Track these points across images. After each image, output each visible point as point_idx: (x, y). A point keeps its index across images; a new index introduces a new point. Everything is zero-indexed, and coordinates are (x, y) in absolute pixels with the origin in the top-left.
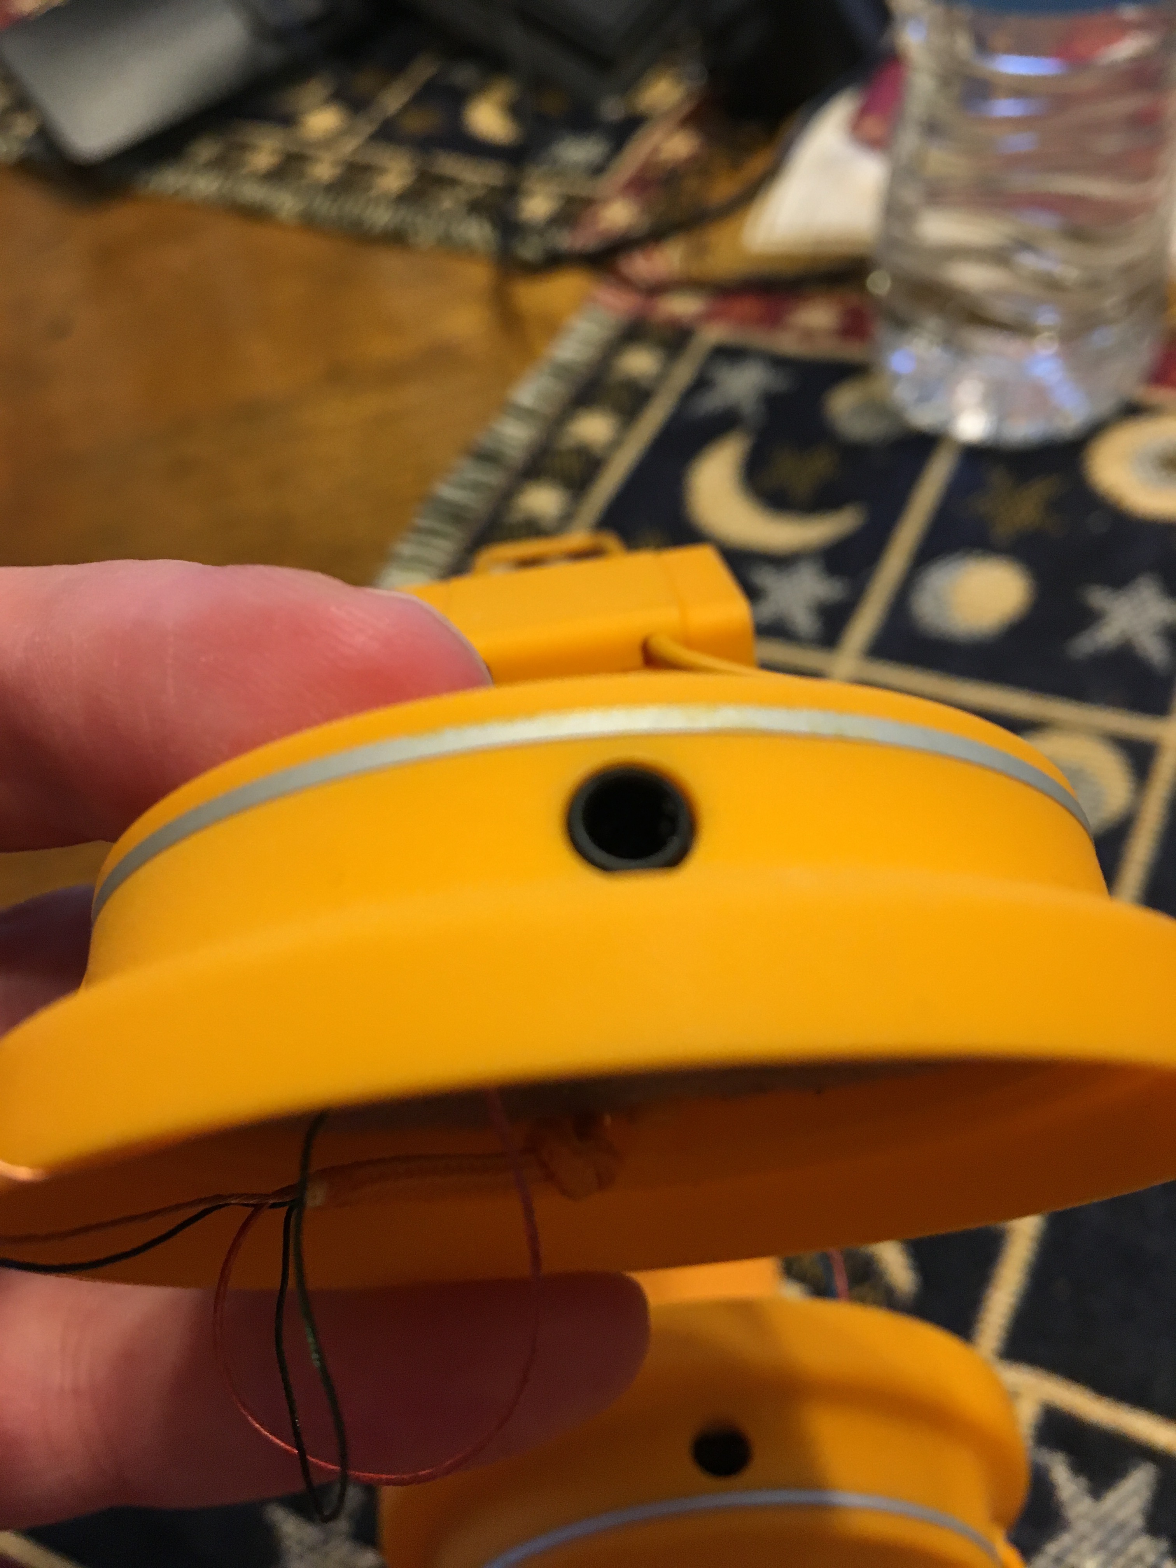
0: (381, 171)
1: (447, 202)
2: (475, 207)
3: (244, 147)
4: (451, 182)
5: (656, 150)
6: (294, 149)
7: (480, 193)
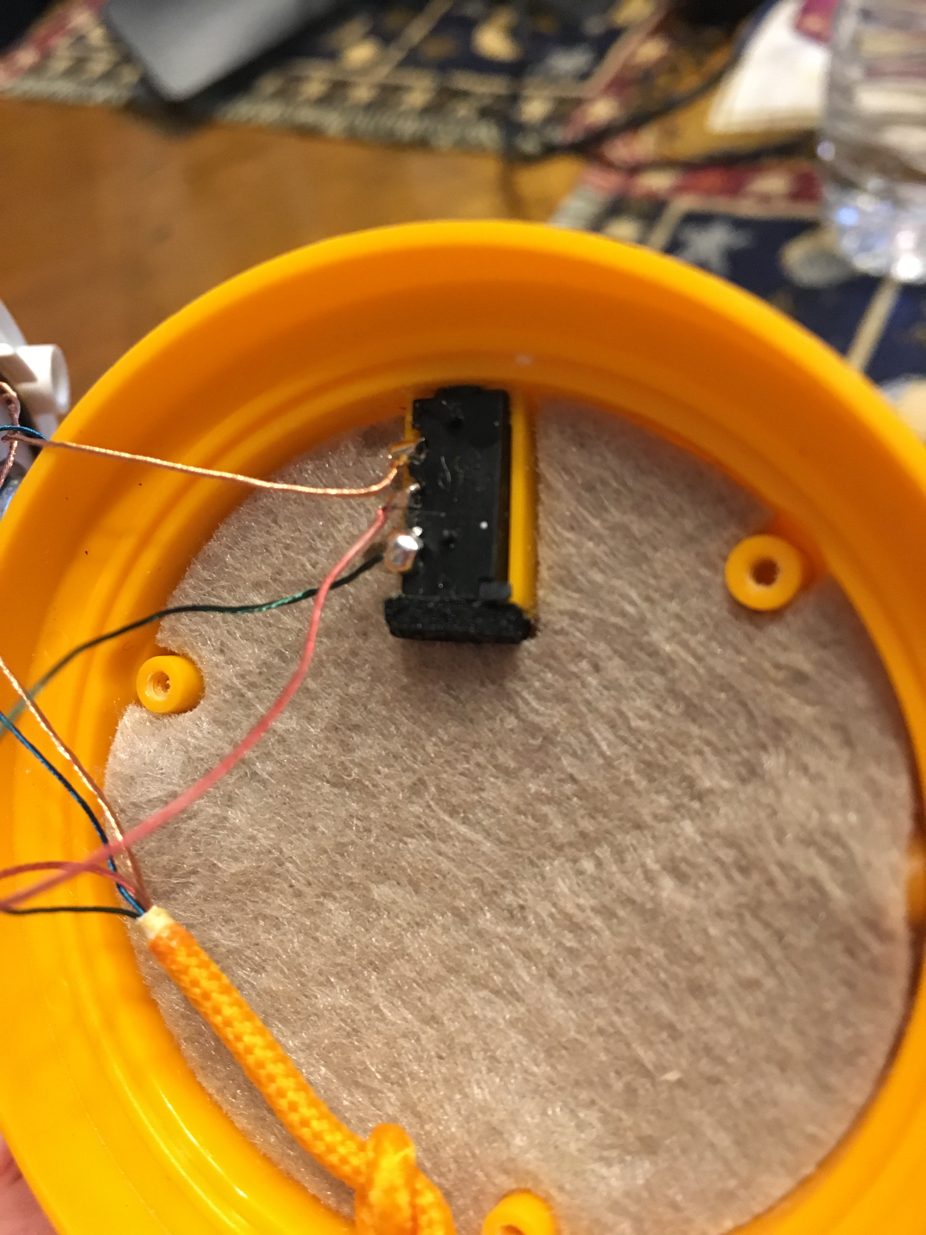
0: (408, 89)
1: (463, 110)
2: (485, 113)
3: (299, 80)
4: (464, 95)
5: (633, 54)
6: (340, 77)
7: (487, 102)
